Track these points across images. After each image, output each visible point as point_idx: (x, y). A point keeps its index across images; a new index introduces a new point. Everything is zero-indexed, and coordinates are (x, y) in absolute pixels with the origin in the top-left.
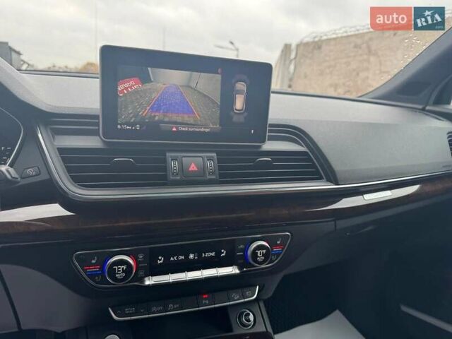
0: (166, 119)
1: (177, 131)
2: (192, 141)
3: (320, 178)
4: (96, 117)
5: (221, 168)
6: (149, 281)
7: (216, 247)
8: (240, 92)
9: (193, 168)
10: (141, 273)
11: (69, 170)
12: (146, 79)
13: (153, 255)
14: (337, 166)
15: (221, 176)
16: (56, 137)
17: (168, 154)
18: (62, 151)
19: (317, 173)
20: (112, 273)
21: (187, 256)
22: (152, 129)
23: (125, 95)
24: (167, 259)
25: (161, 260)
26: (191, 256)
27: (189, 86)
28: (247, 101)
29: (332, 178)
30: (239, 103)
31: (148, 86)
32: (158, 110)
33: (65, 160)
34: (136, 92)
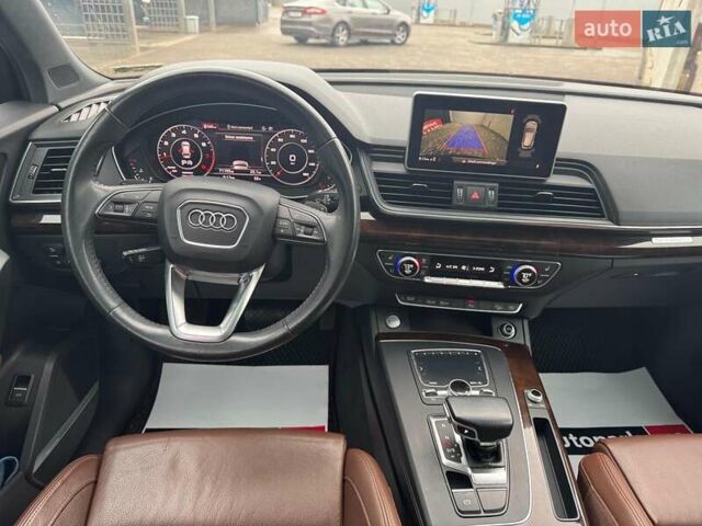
0: (458, 153)
1: (466, 164)
2: (479, 173)
3: (601, 216)
4: (404, 148)
5: (500, 198)
6: (428, 280)
7: (487, 265)
8: (530, 130)
9: (475, 196)
10: (423, 273)
11: (381, 190)
12: (446, 120)
13: (433, 260)
14: (623, 206)
15: (499, 205)
16: (374, 163)
17: (456, 182)
18: (377, 175)
19: (600, 211)
20: (403, 269)
21: (460, 267)
22: (446, 161)
23: (428, 134)
24: (443, 266)
25: (439, 266)
26: (464, 268)
27: (483, 126)
28: (536, 138)
29: (615, 218)
30: (528, 140)
31: (448, 125)
32: (452, 145)
33: (378, 182)
34: (437, 130)
